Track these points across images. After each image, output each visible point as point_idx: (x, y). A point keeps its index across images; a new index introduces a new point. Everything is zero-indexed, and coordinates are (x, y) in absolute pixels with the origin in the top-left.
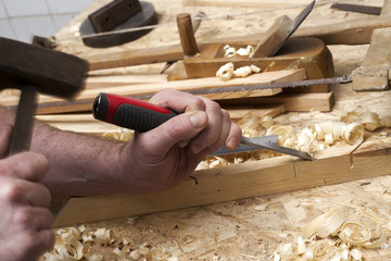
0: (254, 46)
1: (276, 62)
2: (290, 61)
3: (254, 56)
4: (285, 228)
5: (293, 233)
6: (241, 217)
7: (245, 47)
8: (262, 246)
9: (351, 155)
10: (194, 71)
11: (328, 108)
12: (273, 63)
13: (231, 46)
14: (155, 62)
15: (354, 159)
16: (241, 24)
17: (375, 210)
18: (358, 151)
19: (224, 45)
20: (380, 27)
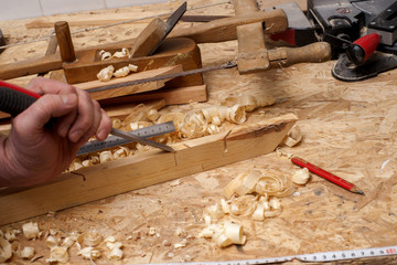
0: (130, 49)
1: (155, 60)
2: (168, 57)
3: (133, 57)
4: (204, 196)
5: (213, 198)
6: (159, 193)
7: (120, 50)
8: (189, 213)
9: (225, 139)
10: (74, 77)
11: (204, 98)
12: (152, 62)
13: (106, 51)
14: (28, 74)
15: (228, 143)
16: (93, 40)
17: (277, 169)
18: (231, 136)
19: (99, 50)
20: (242, 24)
